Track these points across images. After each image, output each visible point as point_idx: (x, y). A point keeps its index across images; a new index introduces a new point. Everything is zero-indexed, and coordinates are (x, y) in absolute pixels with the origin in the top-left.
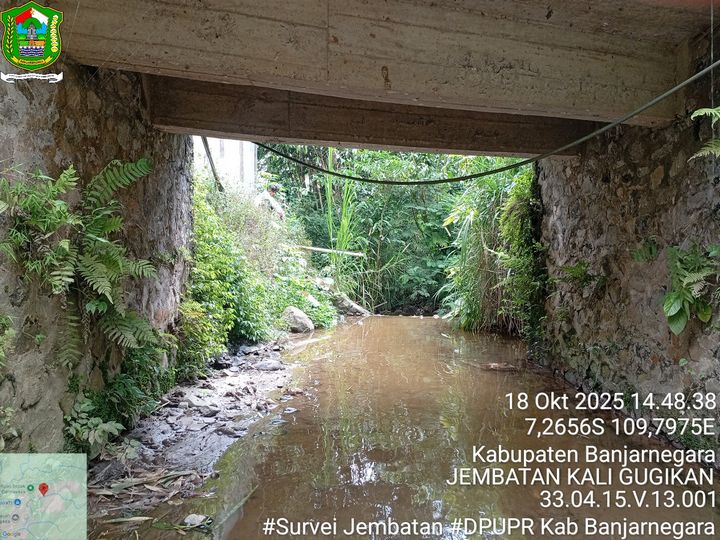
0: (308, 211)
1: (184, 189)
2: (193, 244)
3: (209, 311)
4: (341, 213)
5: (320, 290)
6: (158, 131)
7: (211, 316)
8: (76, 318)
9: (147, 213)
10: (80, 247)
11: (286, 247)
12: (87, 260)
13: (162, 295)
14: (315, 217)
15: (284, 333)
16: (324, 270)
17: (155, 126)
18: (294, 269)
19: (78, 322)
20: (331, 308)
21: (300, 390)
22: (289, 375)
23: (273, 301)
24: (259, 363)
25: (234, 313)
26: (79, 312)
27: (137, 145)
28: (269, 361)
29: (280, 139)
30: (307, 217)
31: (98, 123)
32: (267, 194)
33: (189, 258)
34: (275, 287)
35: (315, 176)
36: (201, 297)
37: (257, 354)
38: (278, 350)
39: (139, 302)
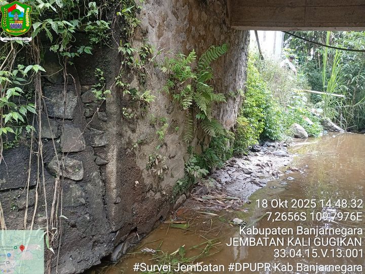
0: (311, 70)
1: (244, 59)
2: (246, 88)
3: (251, 122)
4: (331, 71)
5: (314, 115)
6: (233, 29)
7: (252, 125)
8: (192, 121)
9: (225, 72)
10: (195, 88)
11: (295, 90)
12: (198, 94)
13: (229, 113)
14: (315, 73)
15: (290, 137)
16: (317, 104)
17: (232, 27)
18: (299, 103)
19: (192, 122)
20: (319, 126)
21: (297, 169)
22: (291, 160)
23: (285, 120)
24: (275, 152)
25: (264, 124)
26: (193, 118)
27: (223, 37)
28: (280, 151)
29: (298, 28)
30: (310, 73)
31: (205, 27)
32: (287, 61)
33: (243, 95)
34: (287, 112)
35: (317, 49)
36: (247, 115)
37: (274, 147)
38: (286, 146)
39: (219, 115)
